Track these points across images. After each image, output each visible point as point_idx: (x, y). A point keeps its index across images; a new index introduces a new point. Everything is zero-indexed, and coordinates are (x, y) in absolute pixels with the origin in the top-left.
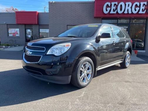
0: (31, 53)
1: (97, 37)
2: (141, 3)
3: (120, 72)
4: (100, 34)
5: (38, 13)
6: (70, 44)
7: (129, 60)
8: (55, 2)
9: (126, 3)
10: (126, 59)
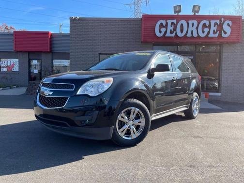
0: (51, 93)
1: (149, 70)
2: (211, 21)
3: (185, 124)
4: (154, 65)
5: (52, 35)
6: (111, 79)
7: (198, 106)
8: (80, 18)
9: (189, 22)
10: (193, 104)
